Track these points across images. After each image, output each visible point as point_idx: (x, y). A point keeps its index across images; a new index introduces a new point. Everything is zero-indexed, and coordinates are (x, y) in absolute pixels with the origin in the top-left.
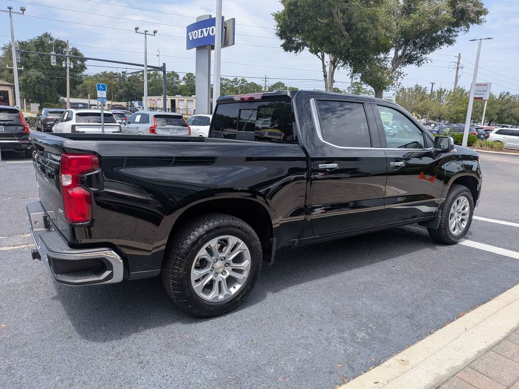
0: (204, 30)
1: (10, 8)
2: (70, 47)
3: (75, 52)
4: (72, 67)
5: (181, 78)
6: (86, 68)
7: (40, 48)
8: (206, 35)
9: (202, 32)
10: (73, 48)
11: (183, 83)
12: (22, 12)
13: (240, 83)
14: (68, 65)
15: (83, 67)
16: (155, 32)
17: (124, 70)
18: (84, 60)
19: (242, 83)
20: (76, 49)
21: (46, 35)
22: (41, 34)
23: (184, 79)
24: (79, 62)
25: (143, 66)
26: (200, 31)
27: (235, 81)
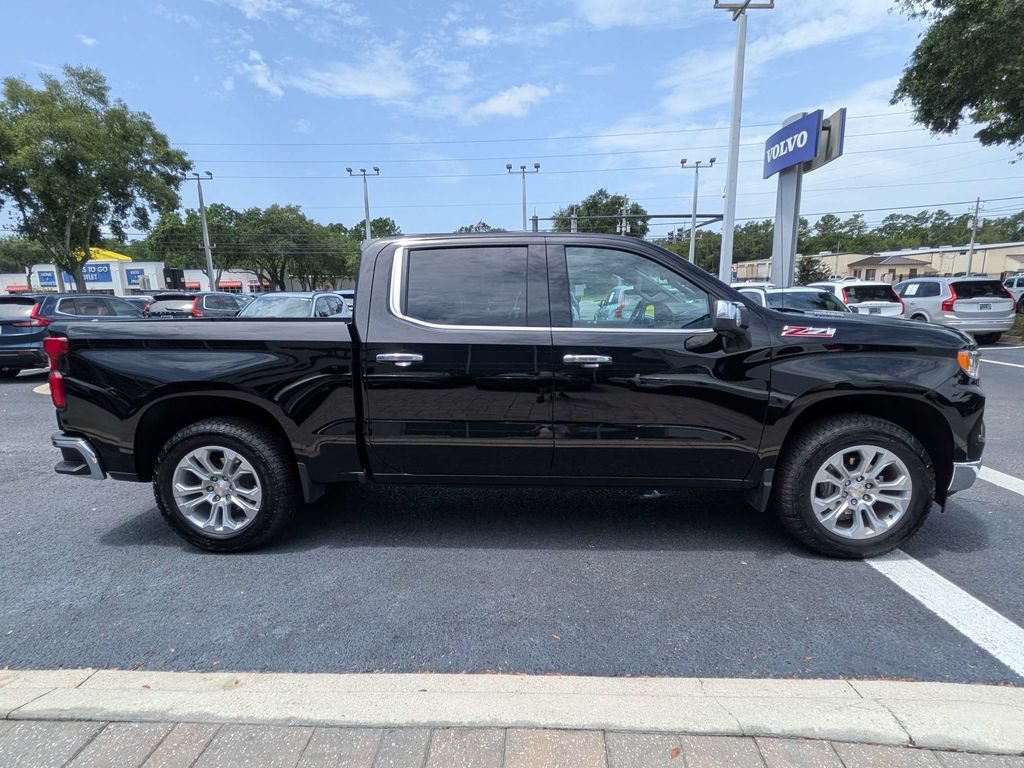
0: (789, 141)
1: (523, 168)
2: (630, 203)
3: (636, 210)
4: (628, 231)
5: (811, 224)
6: (648, 230)
7: (592, 211)
8: (791, 148)
9: (786, 145)
10: (633, 205)
11: (815, 233)
12: (535, 170)
13: (932, 220)
14: (623, 229)
15: (644, 230)
16: (712, 161)
17: (680, 227)
18: (646, 218)
19: (937, 219)
20: (637, 206)
21: (602, 193)
22: (593, 193)
23: (817, 225)
24: (640, 223)
25: (690, 216)
26: (782, 144)
27: (923, 217)
